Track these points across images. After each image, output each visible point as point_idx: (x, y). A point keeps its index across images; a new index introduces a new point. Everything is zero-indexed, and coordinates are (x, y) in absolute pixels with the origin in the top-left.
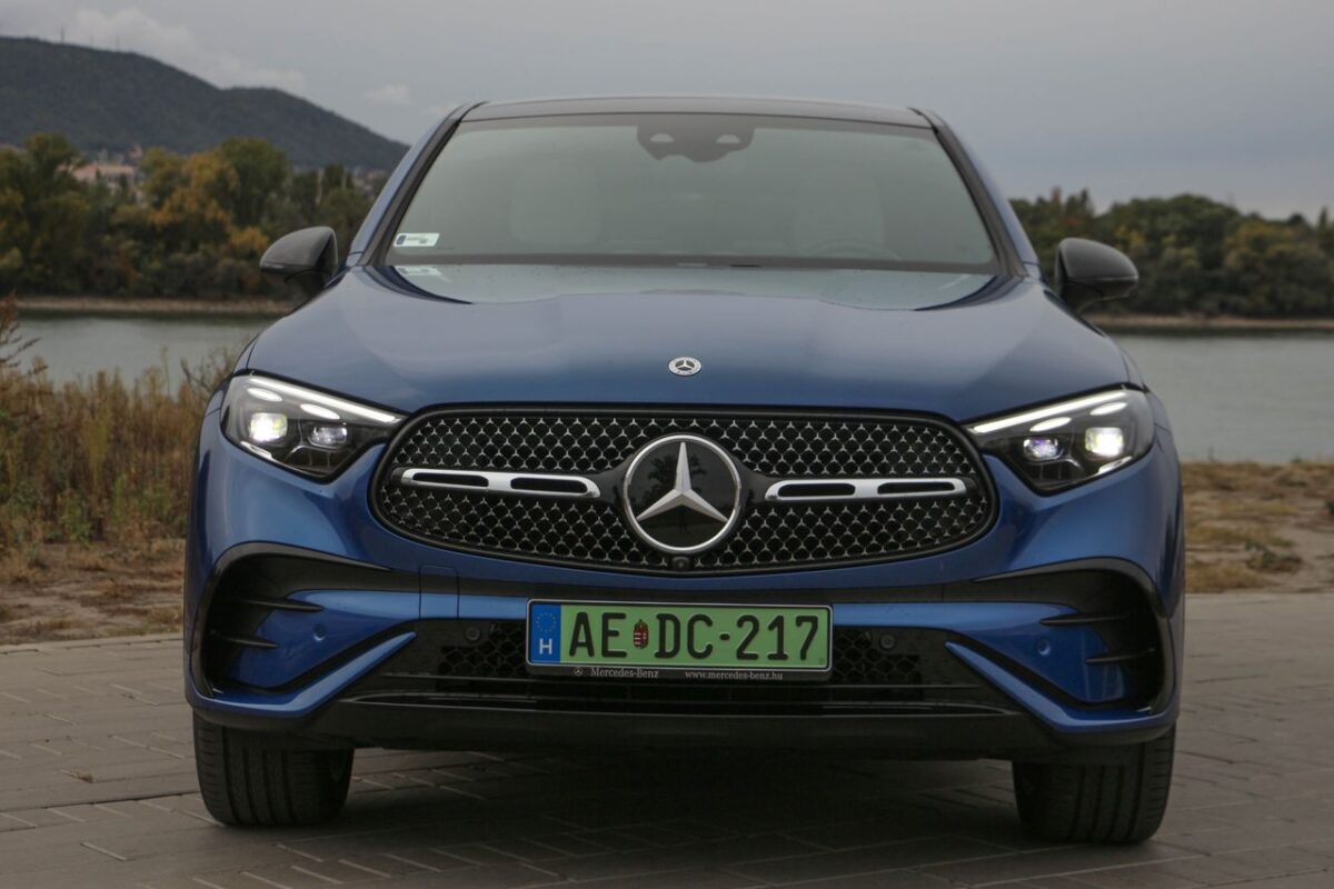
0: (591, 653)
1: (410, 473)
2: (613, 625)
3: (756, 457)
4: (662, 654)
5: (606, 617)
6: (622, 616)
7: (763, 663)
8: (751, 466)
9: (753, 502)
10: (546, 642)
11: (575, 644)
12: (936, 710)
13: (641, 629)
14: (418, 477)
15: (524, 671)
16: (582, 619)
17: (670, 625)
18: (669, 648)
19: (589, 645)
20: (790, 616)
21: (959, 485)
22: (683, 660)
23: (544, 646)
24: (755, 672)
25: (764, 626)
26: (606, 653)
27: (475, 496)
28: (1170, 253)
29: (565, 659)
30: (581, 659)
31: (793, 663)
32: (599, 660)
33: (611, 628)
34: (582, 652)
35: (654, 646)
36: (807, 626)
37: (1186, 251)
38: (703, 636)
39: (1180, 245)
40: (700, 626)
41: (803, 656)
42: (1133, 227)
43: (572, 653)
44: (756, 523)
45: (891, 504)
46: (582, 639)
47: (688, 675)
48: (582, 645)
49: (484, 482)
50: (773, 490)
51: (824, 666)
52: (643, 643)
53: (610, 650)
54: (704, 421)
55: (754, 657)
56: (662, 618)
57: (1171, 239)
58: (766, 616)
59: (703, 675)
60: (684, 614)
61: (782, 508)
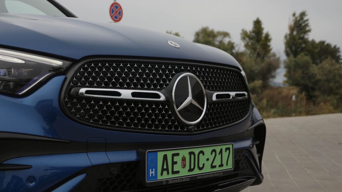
0: (168, 173)
1: (83, 90)
2: (176, 159)
4: (190, 170)
5: (174, 155)
6: (178, 154)
7: (217, 169)
10: (152, 171)
11: (163, 170)
13: (184, 159)
14: (87, 92)
16: (165, 157)
17: (192, 156)
18: (192, 167)
19: (167, 169)
20: (224, 148)
22: (196, 171)
23: (152, 172)
24: (216, 173)
25: (218, 152)
26: (174, 172)
27: (113, 101)
29: (159, 177)
30: (165, 176)
31: (225, 167)
32: (171, 176)
33: (175, 161)
34: (165, 173)
35: (187, 167)
38: (202, 160)
40: (201, 155)
41: (227, 165)
43: (162, 174)
44: (209, 110)
46: (165, 167)
47: (198, 178)
48: (165, 170)
49: (119, 94)
51: (232, 167)
52: (184, 166)
53: (174, 170)
54: (191, 67)
55: (215, 167)
56: (191, 153)
58: (218, 149)
59: (202, 177)
60: (196, 151)
61: (214, 104)
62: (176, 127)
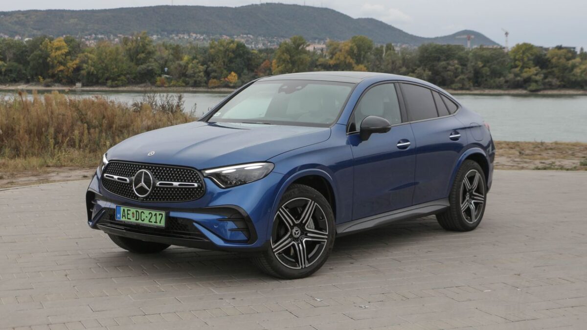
2: (129, 212)
3: (157, 175)
4: (136, 220)
5: (128, 210)
6: (130, 210)
7: (153, 223)
8: (155, 178)
9: (154, 186)
11: (123, 216)
12: (190, 238)
13: (133, 213)
14: (106, 176)
15: (115, 220)
16: (124, 210)
17: (138, 213)
18: (137, 218)
20: (158, 213)
21: (196, 185)
22: (140, 221)
23: (118, 215)
24: (152, 226)
25: (153, 214)
27: (113, 181)
29: (121, 219)
30: (124, 219)
31: (158, 224)
32: (127, 220)
34: (124, 217)
35: (135, 218)
36: (161, 216)
38: (143, 216)
40: (142, 213)
41: (160, 223)
44: (155, 191)
45: (182, 189)
47: (140, 225)
49: (113, 178)
50: (158, 183)
51: (164, 225)
52: (133, 217)
53: (128, 217)
54: (145, 166)
55: (151, 222)
56: (137, 211)
58: (154, 213)
59: (143, 225)
60: (140, 211)
61: (160, 188)
62: (135, 197)
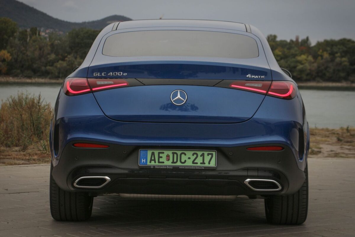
28: (338, 60)
37: (344, 59)
39: (342, 57)
42: (324, 50)
57: (339, 54)
